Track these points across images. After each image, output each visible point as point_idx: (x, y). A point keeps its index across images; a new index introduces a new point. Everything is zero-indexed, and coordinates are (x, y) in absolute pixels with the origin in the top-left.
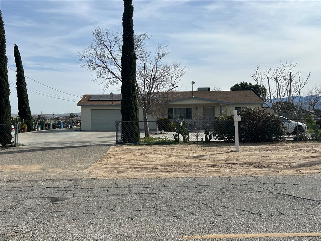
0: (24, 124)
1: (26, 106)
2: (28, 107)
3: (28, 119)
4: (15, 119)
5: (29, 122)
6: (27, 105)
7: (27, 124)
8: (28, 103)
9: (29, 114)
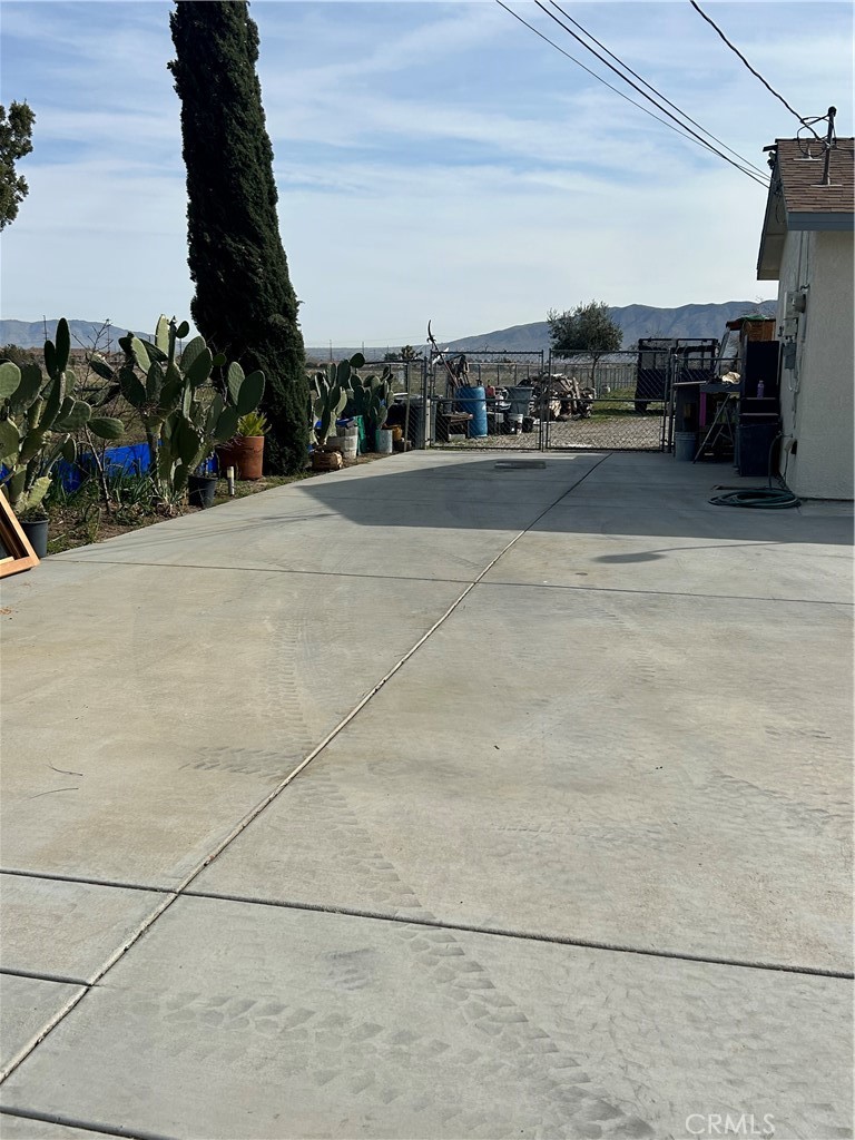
0: (243, 407)
1: (259, 241)
2: (268, 251)
3: (272, 366)
4: (156, 356)
5: (278, 386)
6: (266, 233)
7: (263, 408)
8: (273, 219)
9: (277, 318)
